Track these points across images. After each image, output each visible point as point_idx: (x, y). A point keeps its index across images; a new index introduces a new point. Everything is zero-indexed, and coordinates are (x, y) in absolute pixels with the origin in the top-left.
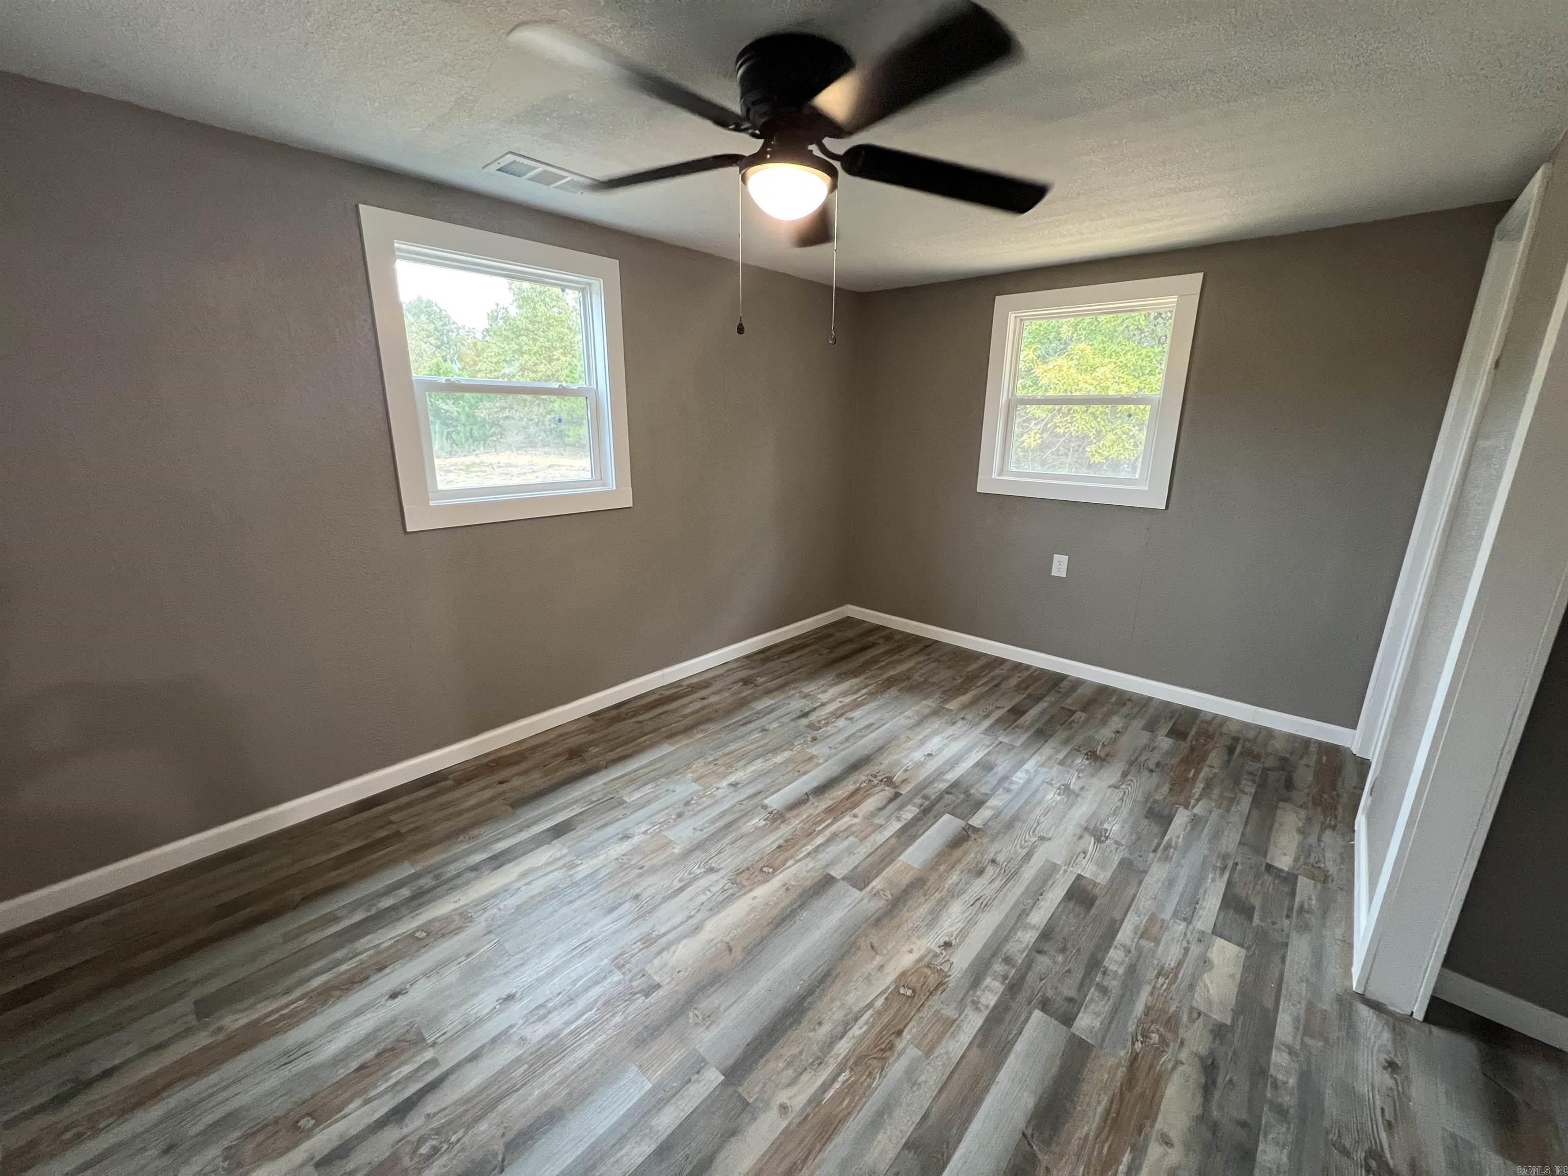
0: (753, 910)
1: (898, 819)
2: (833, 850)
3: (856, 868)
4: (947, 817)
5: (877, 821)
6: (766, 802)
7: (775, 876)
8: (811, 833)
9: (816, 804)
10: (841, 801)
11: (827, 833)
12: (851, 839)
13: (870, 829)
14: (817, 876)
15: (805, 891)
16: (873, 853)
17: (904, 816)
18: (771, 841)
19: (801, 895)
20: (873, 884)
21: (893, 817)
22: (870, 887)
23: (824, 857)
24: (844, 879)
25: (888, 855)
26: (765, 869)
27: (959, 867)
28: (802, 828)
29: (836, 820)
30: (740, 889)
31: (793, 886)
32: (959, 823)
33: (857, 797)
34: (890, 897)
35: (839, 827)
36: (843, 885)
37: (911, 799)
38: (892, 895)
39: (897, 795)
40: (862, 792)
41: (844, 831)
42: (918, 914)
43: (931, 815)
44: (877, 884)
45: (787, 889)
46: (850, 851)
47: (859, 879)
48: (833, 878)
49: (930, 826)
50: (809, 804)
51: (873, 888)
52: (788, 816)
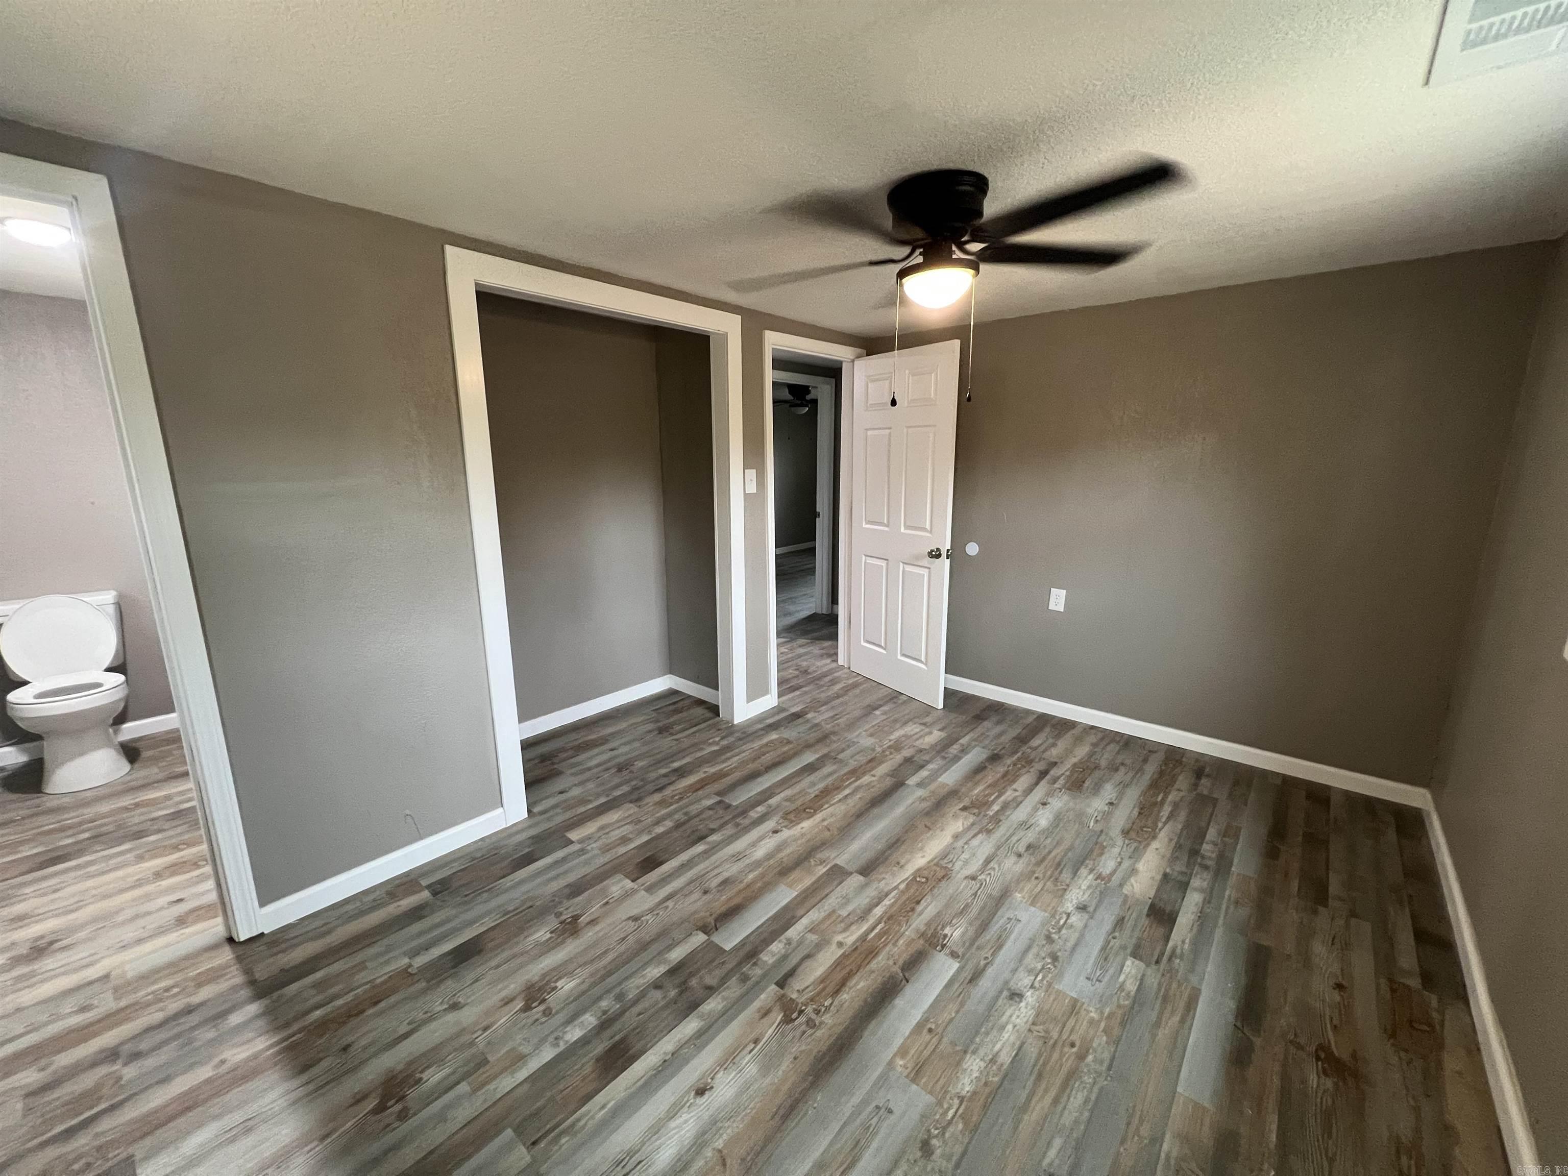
0: (922, 849)
1: (789, 942)
2: (863, 900)
3: (840, 883)
4: (728, 947)
5: (813, 938)
6: (956, 965)
7: (913, 874)
8: (888, 919)
9: (891, 962)
10: (859, 968)
11: (871, 920)
12: (844, 913)
13: (823, 927)
14: (874, 875)
15: (883, 862)
16: (823, 899)
17: (781, 946)
18: (928, 909)
19: (886, 859)
20: (825, 870)
21: (794, 945)
22: (828, 867)
23: (871, 892)
24: (851, 873)
25: (807, 899)
26: (924, 880)
27: (742, 886)
28: (900, 924)
29: (863, 938)
30: (938, 863)
31: (894, 866)
32: (717, 938)
33: (838, 976)
34: (812, 860)
35: (858, 929)
36: (849, 868)
37: (764, 976)
38: (810, 862)
39: (781, 984)
40: (829, 990)
41: (852, 923)
42: (791, 848)
43: (748, 948)
44: (822, 870)
45: (898, 863)
46: (847, 900)
47: (838, 874)
48: (861, 874)
49: (753, 932)
50: (901, 962)
51: (824, 867)
52: (922, 942)
